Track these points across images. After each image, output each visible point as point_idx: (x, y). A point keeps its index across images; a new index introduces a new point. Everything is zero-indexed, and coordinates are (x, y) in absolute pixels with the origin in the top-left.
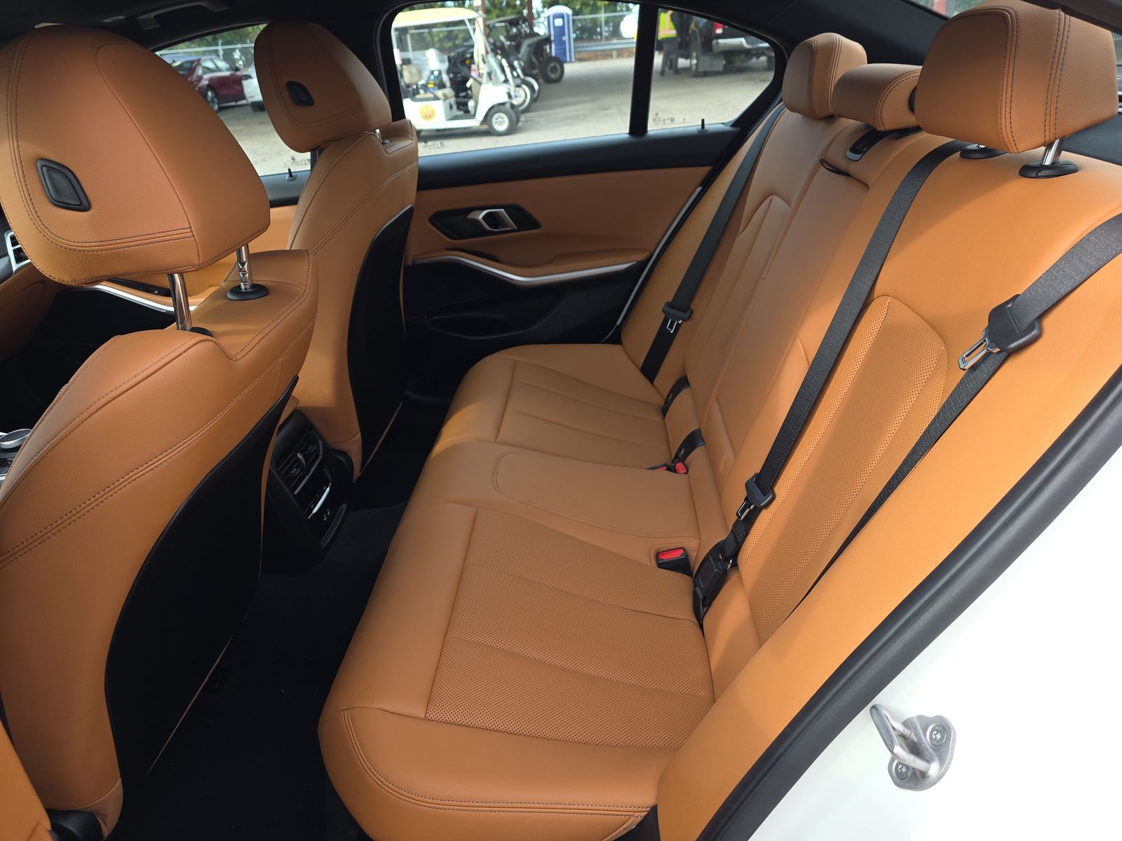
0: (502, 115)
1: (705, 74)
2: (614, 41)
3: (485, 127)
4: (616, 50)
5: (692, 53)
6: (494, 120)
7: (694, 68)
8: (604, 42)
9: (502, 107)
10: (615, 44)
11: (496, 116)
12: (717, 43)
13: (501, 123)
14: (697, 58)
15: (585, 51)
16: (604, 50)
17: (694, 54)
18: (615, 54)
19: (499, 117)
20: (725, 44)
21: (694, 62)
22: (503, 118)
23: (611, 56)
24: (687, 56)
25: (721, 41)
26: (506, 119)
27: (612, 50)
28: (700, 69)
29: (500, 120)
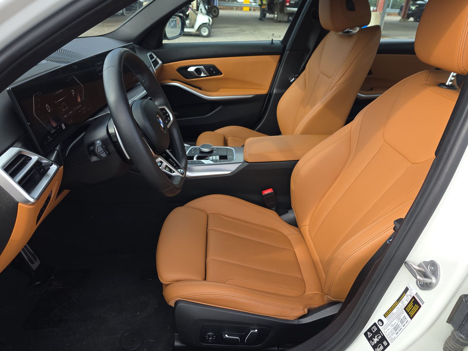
0: (206, 28)
1: (280, 22)
2: (235, 3)
3: (198, 33)
4: (236, 6)
5: (275, 12)
6: (202, 30)
7: (275, 18)
8: (230, 2)
9: (205, 25)
10: (235, 4)
11: (203, 28)
12: (287, 9)
13: (205, 32)
14: (277, 14)
15: (222, 5)
16: (230, 6)
17: (276, 13)
18: (235, 8)
19: (204, 29)
20: (290, 10)
21: (276, 16)
22: (206, 30)
23: (233, 9)
24: (273, 13)
25: (288, 8)
26: (207, 30)
27: (233, 6)
28: (279, 19)
29: (204, 30)
